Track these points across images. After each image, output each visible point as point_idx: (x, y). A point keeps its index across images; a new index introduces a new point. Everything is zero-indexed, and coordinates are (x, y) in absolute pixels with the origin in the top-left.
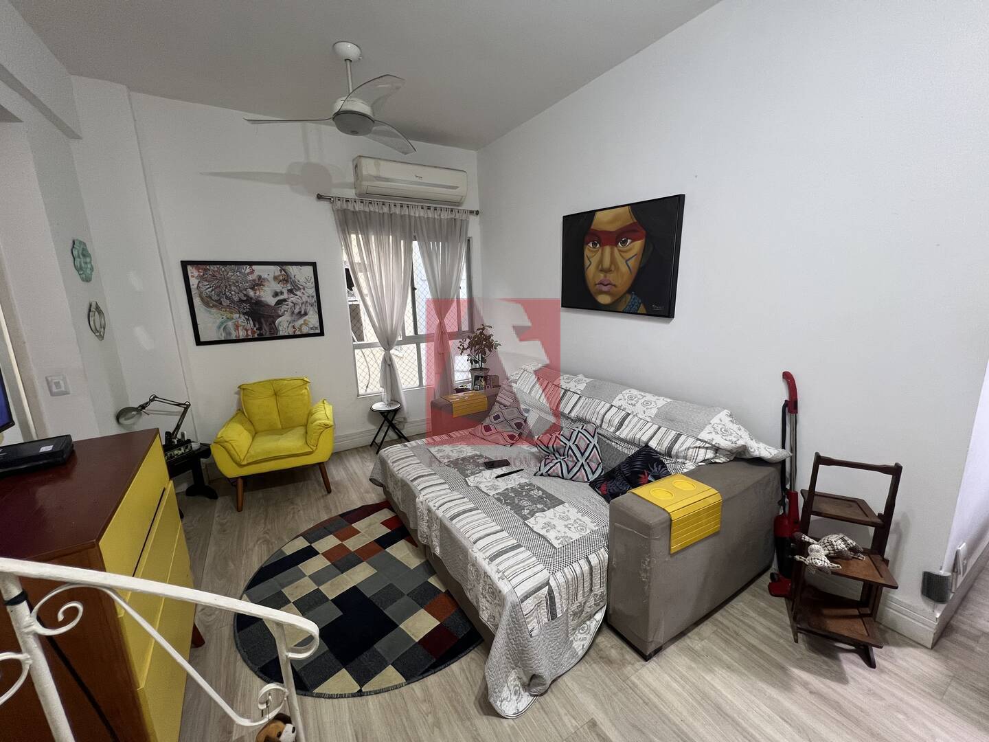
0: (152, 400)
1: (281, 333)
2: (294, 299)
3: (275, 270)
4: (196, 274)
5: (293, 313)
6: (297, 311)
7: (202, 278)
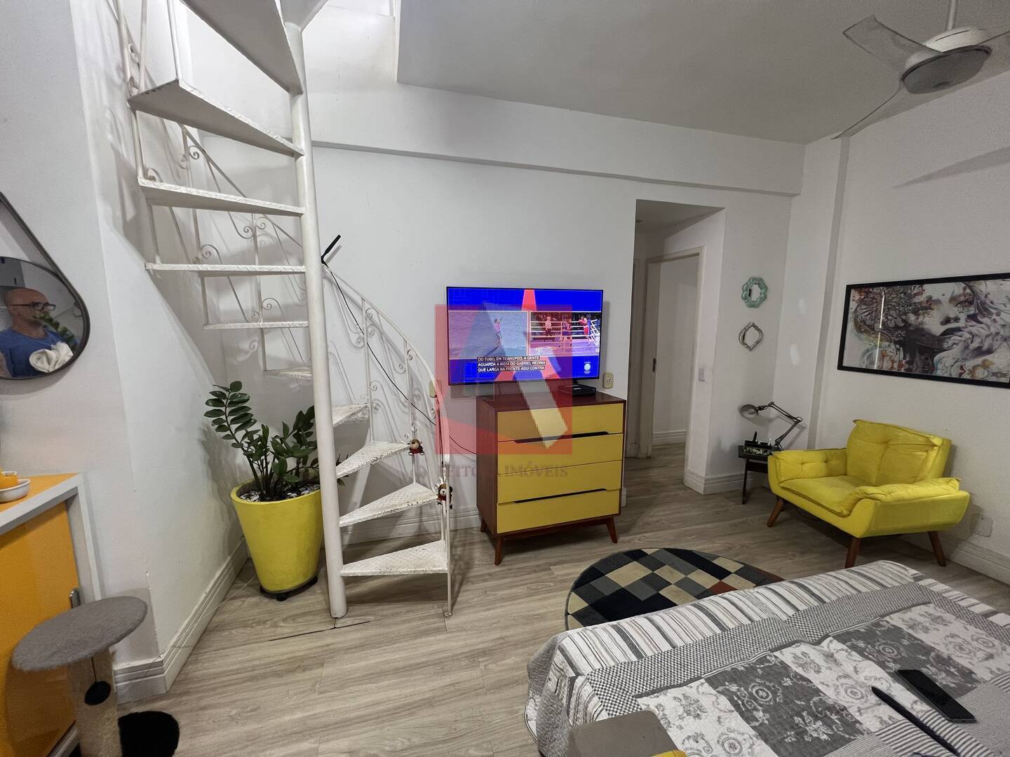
0: (769, 405)
1: (939, 373)
2: (976, 328)
4: (857, 297)
5: (967, 347)
6: (975, 345)
7: (861, 302)
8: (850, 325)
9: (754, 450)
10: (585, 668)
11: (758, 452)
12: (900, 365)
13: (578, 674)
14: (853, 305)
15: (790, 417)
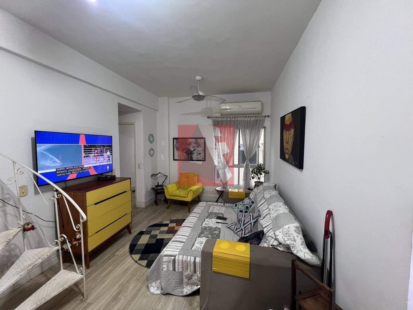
0: (159, 173)
1: (193, 159)
2: (198, 149)
3: (194, 140)
4: (176, 141)
5: (197, 153)
6: (198, 153)
7: (177, 142)
8: (175, 148)
9: (159, 188)
10: (177, 253)
11: (160, 188)
12: (187, 158)
13: (175, 256)
14: (175, 143)
15: (165, 176)
